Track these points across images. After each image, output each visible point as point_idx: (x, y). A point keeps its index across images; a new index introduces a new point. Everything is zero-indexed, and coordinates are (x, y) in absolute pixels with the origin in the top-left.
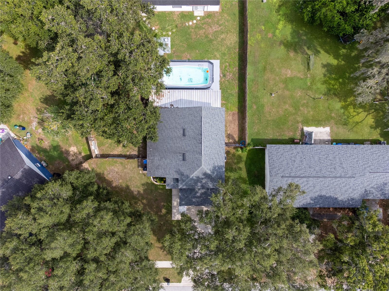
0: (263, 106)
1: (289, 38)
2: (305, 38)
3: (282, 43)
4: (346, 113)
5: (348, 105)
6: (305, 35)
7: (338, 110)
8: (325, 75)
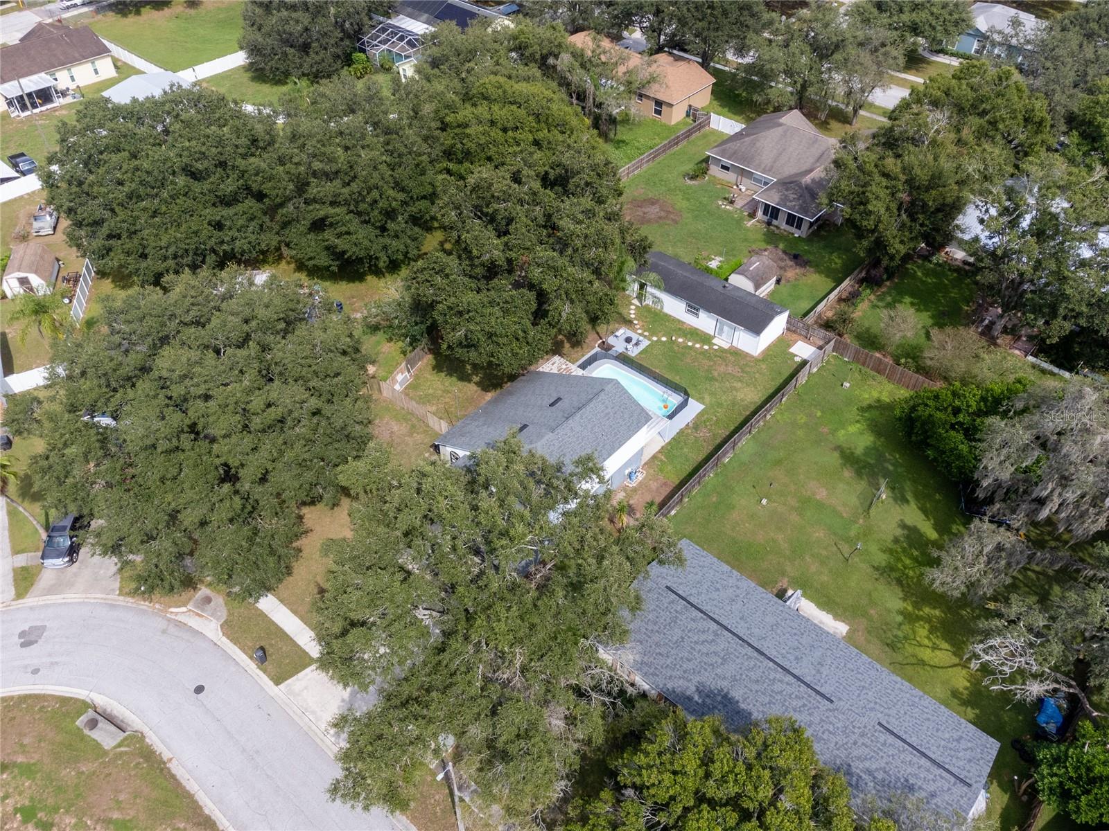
0: (731, 507)
1: (859, 451)
2: (891, 468)
3: (839, 448)
4: (906, 628)
5: (919, 618)
6: (893, 465)
7: (889, 611)
8: (896, 541)
